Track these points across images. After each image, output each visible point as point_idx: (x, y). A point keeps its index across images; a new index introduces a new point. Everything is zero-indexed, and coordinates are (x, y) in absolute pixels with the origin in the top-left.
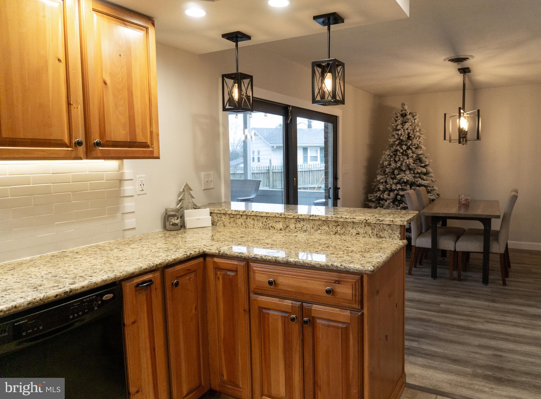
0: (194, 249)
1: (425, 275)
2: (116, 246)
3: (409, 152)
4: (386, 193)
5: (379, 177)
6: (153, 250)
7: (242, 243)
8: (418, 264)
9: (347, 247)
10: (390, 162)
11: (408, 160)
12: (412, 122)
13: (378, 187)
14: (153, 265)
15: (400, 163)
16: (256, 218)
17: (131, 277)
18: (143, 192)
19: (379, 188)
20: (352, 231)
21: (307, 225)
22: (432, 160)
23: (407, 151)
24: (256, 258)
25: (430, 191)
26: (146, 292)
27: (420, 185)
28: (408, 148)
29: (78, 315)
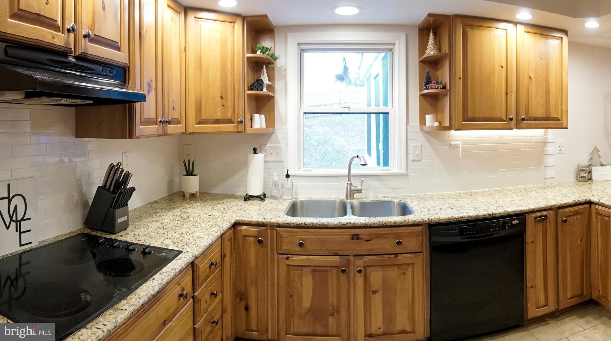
0: (583, 197)
2: (535, 189)
14: (548, 205)
17: (532, 212)
18: (562, 152)
26: (543, 223)
29: (496, 229)
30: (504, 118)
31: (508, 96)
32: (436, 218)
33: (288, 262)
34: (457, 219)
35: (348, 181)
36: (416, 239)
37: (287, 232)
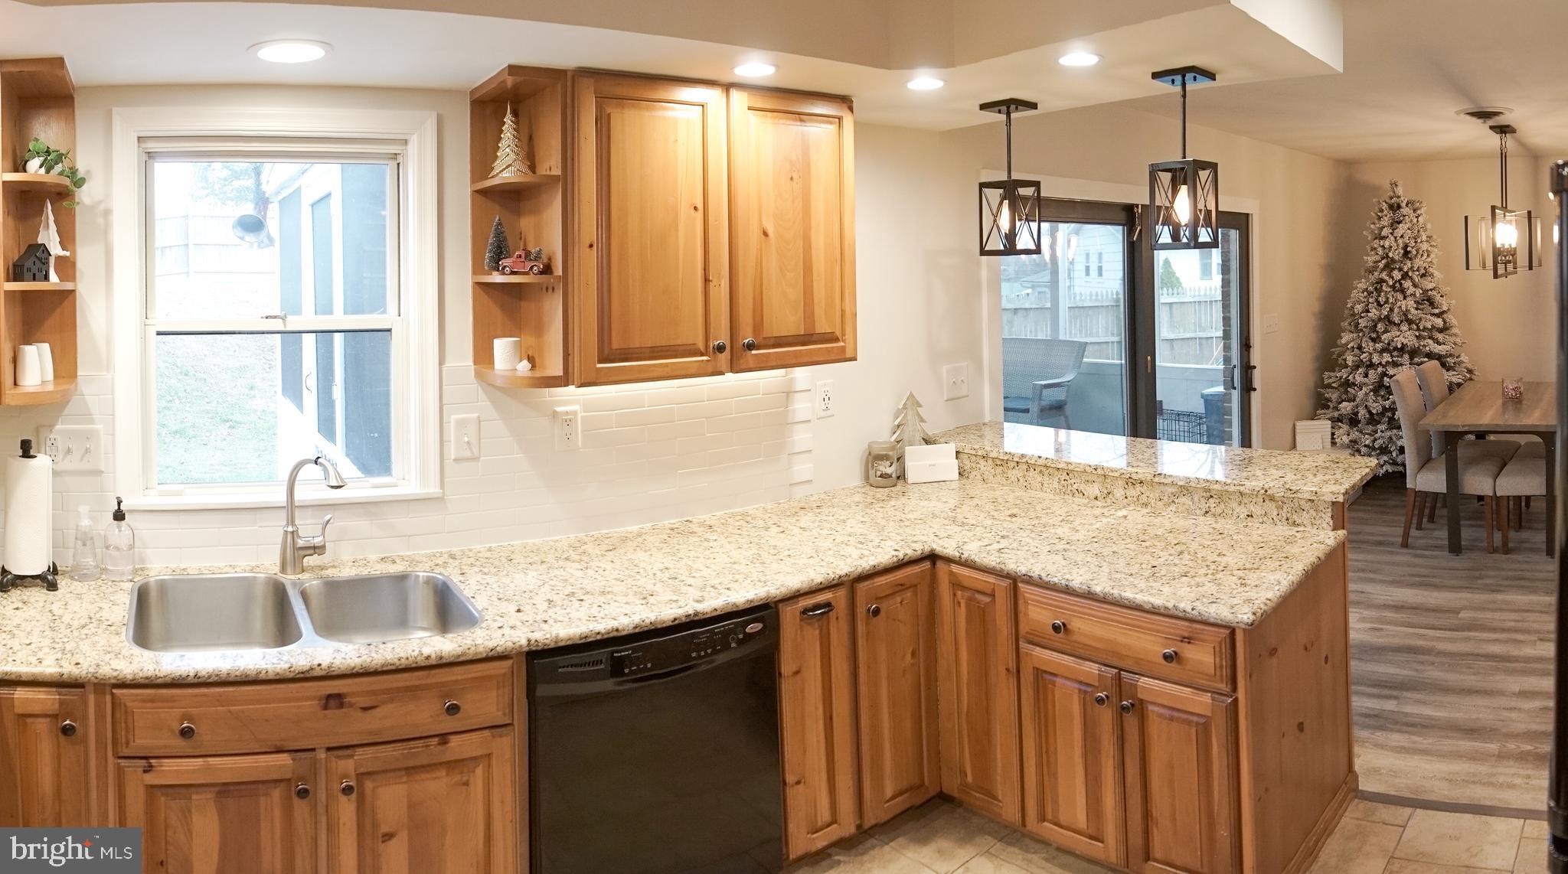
0: (913, 545)
1: (1436, 547)
2: (775, 519)
3: (1407, 284)
4: (1360, 370)
5: (1346, 338)
6: (839, 539)
7: (1010, 534)
8: (1425, 520)
9: (1219, 555)
10: (1367, 305)
11: (1404, 302)
12: (1411, 221)
13: (1344, 357)
14: (833, 576)
15: (1387, 307)
16: (1048, 471)
17: (795, 596)
18: (829, 413)
19: (1345, 360)
20: (1238, 510)
21: (1148, 494)
22: (1454, 301)
23: (1403, 282)
24: (1030, 577)
25: (1452, 365)
26: (820, 625)
27: (1430, 356)
28: (1405, 276)
29: (706, 653)
30: (701, 346)
31: (712, 285)
32: (548, 636)
33: (151, 779)
34: (603, 635)
35: (285, 523)
36: (494, 693)
37: (144, 701)
